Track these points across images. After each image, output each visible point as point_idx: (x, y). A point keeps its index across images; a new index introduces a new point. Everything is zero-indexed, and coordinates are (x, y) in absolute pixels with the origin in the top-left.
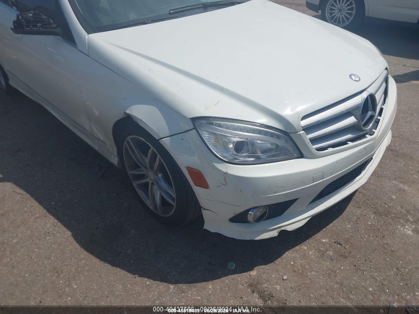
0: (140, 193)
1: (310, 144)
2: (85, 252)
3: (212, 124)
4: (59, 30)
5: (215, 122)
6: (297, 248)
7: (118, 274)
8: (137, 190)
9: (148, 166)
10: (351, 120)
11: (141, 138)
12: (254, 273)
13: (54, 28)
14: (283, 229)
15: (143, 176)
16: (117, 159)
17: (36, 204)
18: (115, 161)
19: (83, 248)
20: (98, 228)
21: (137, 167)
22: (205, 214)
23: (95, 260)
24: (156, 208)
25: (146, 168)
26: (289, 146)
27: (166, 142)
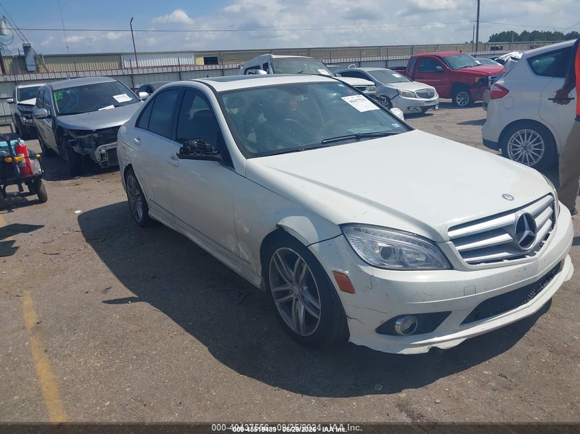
0: (282, 313)
1: (459, 256)
2: (224, 366)
3: (359, 230)
4: (219, 156)
5: (362, 228)
6: (453, 376)
7: (258, 386)
8: (279, 309)
9: (294, 280)
10: (505, 237)
11: (290, 249)
12: (403, 395)
13: (215, 154)
14: (434, 345)
15: (286, 293)
16: (260, 279)
17: (174, 323)
18: (257, 281)
19: (222, 362)
20: (236, 347)
21: (282, 282)
22: (351, 323)
23: (234, 374)
24: (298, 328)
25: (291, 282)
26: (437, 256)
27: (315, 249)
